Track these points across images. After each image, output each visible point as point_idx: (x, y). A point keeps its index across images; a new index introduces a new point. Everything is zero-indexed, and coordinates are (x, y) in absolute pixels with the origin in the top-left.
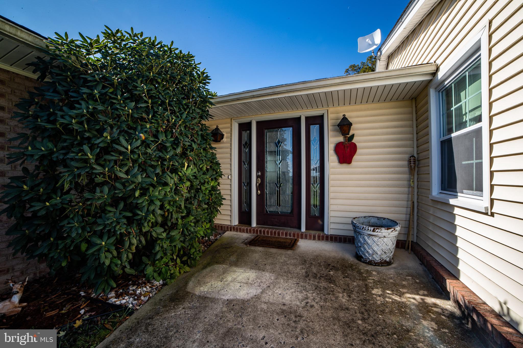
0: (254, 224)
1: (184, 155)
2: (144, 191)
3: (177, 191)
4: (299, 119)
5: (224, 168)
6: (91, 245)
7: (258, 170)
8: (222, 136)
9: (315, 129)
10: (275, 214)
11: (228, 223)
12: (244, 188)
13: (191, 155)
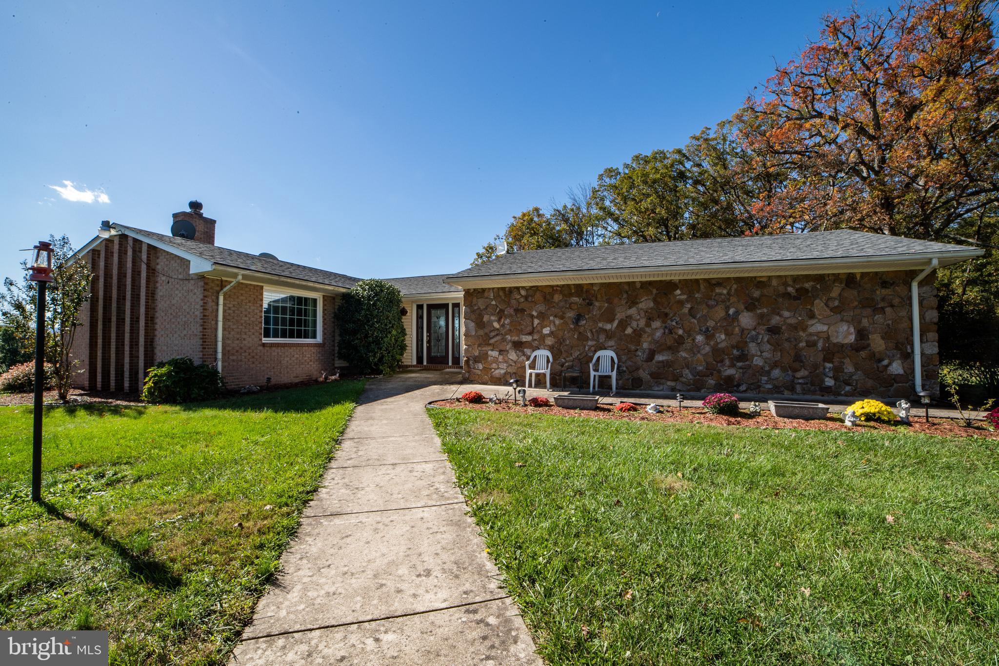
0: (425, 363)
1: (392, 327)
2: (382, 339)
3: (391, 340)
4: (448, 304)
5: (408, 331)
6: (366, 355)
7: (427, 332)
8: (407, 312)
9: (456, 310)
10: (436, 357)
11: (410, 364)
12: (420, 343)
13: (395, 326)
